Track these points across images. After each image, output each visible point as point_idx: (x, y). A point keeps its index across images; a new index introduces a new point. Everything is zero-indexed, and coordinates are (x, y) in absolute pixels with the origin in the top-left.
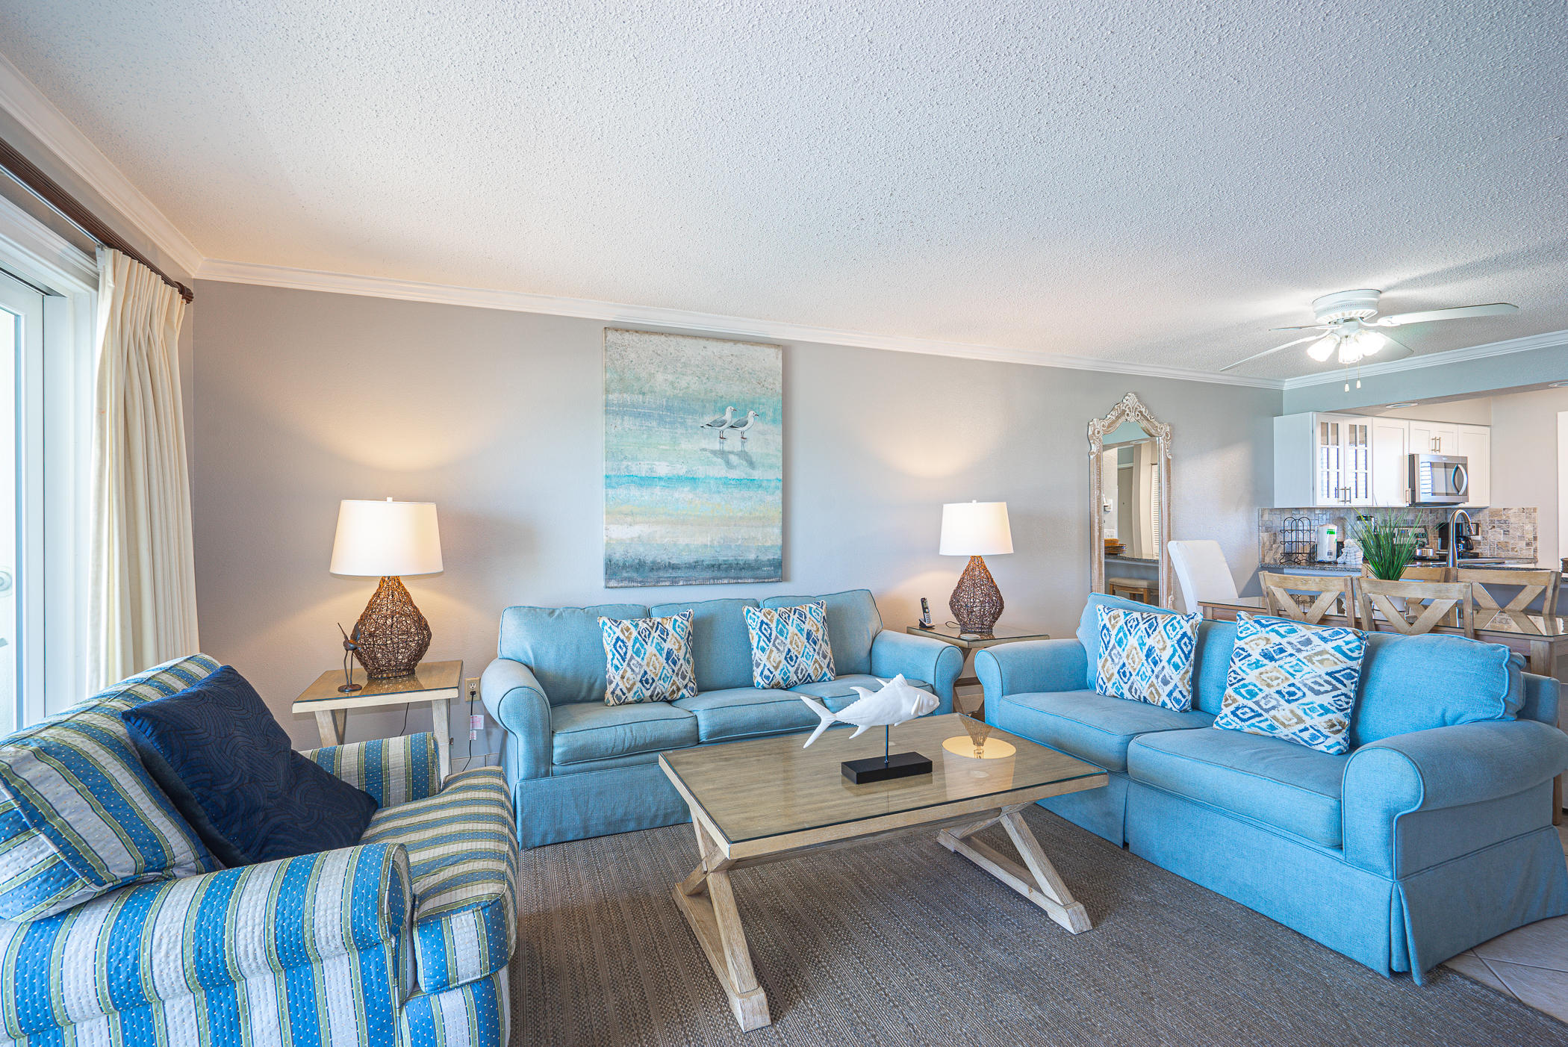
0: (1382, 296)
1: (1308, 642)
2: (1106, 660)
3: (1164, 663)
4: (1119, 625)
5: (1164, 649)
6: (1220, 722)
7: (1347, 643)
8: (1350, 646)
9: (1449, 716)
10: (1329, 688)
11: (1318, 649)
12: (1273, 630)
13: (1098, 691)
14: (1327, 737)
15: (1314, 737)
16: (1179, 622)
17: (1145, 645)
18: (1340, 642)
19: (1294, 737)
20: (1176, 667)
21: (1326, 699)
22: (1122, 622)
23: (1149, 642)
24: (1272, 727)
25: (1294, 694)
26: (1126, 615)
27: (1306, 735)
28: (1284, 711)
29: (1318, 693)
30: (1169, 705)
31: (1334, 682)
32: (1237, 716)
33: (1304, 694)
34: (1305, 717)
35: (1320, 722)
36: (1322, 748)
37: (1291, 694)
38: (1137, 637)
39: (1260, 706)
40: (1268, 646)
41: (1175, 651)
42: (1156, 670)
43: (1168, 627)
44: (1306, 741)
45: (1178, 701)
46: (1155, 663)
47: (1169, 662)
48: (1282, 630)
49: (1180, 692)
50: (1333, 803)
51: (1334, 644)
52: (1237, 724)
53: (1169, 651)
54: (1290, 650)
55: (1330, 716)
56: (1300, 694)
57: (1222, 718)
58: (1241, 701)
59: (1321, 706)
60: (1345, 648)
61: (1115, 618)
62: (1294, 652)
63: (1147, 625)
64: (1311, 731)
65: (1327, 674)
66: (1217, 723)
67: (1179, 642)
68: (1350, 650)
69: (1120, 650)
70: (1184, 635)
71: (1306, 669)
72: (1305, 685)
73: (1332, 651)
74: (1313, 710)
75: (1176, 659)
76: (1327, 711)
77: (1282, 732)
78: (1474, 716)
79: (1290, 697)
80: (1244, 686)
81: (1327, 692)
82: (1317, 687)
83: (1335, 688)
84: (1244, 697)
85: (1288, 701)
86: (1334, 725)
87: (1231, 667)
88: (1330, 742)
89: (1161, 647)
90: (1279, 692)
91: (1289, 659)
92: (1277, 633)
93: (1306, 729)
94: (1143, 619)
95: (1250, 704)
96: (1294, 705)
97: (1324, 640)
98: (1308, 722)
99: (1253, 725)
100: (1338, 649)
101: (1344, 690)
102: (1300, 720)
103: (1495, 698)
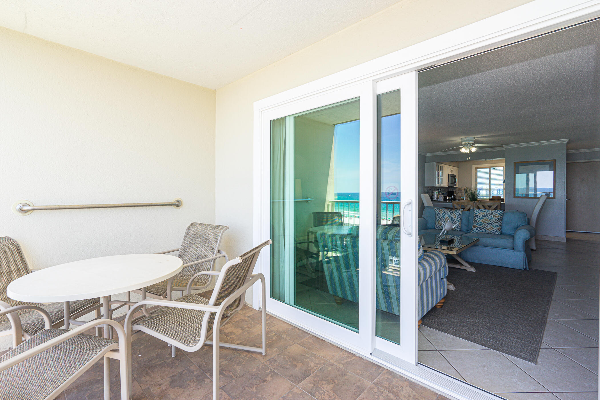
0: (475, 139)
1: (493, 213)
2: (439, 221)
3: (456, 220)
4: (442, 213)
5: (455, 217)
6: (473, 232)
7: (501, 212)
8: (501, 213)
9: (518, 225)
10: (498, 222)
11: (495, 214)
12: (484, 211)
13: (436, 229)
14: (498, 231)
15: (496, 232)
16: (458, 211)
17: (450, 217)
18: (499, 212)
19: (491, 232)
20: (458, 221)
21: (498, 224)
22: (443, 212)
23: (451, 216)
24: (486, 231)
25: (491, 223)
26: (444, 210)
27: (494, 231)
28: (489, 227)
29: (496, 223)
30: (457, 230)
31: (499, 220)
32: (477, 230)
33: (493, 223)
34: (494, 228)
35: (496, 228)
36: (497, 234)
37: (490, 223)
38: (448, 215)
39: (483, 227)
40: (484, 214)
41: (458, 217)
42: (454, 222)
43: (456, 212)
44: (494, 233)
45: (459, 229)
46: (453, 221)
47: (457, 220)
48: (486, 211)
49: (459, 227)
50: (513, 240)
51: (498, 213)
52: (477, 231)
53: (457, 218)
54: (489, 215)
55: (499, 227)
56: (492, 223)
57: (473, 231)
58: (478, 226)
59: (497, 225)
60: (500, 214)
61: (441, 211)
62: (490, 215)
63: (450, 212)
64: (495, 230)
65: (498, 219)
66: (472, 232)
67: (459, 215)
68: (501, 214)
69: (443, 218)
70: (460, 214)
71: (493, 218)
72: (493, 221)
73: (498, 214)
74: (495, 226)
75: (458, 219)
76: (498, 226)
77: (488, 231)
78: (522, 225)
79: (490, 224)
80: (479, 223)
81: (497, 222)
82: (496, 222)
83: (499, 222)
84: (479, 225)
85: (490, 225)
86: (499, 229)
87: (474, 219)
88: (499, 232)
89: (454, 217)
90: (488, 223)
91: (489, 217)
92: (485, 211)
93: (494, 230)
94: (448, 211)
95: (481, 227)
96: (491, 226)
97: (496, 212)
98: (495, 229)
99: (481, 231)
100: (499, 214)
101: (500, 222)
102: (493, 229)
103: (525, 221)
